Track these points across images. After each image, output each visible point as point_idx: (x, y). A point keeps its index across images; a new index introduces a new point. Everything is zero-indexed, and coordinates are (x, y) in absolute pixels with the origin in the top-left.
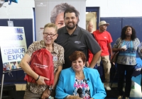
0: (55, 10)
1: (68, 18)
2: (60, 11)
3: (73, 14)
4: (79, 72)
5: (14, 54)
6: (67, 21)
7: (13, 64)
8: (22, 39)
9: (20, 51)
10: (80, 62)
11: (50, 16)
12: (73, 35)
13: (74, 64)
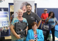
0: (22, 5)
1: (28, 8)
2: (24, 5)
3: (30, 6)
4: (35, 30)
5: (5, 23)
6: (27, 9)
7: (4, 28)
8: (7, 17)
9: (7, 22)
10: (35, 26)
11: (20, 7)
12: (30, 15)
13: (33, 27)
